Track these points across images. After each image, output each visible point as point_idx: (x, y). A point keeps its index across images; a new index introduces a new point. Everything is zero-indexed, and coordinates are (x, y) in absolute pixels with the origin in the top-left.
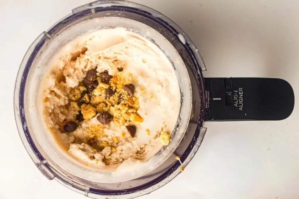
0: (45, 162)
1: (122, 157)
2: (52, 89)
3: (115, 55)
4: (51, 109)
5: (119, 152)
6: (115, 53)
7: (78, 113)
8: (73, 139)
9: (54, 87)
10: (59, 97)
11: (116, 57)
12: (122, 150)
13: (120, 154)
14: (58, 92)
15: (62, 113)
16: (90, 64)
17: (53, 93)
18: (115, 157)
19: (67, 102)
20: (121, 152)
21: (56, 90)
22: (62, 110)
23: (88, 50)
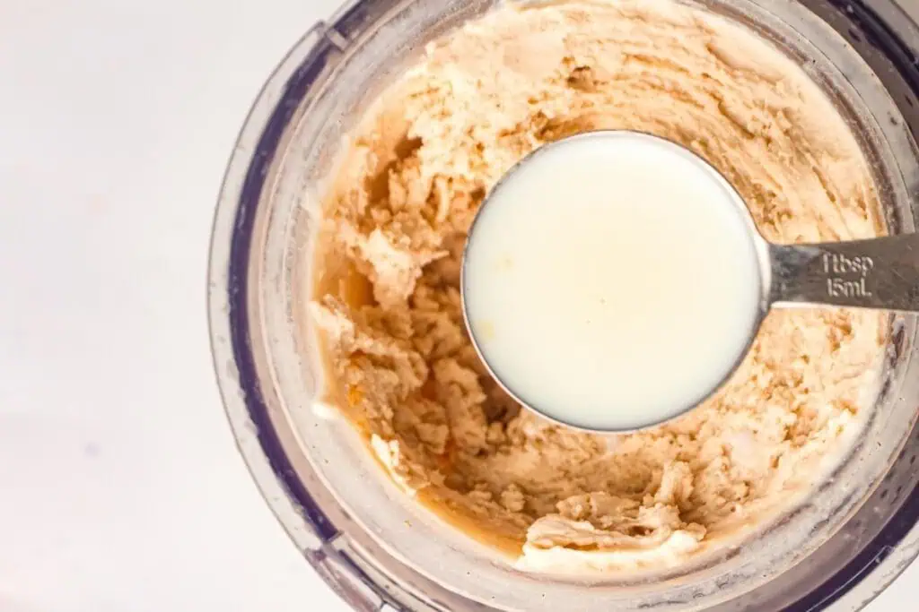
0: (338, 544)
1: (739, 474)
2: (351, 345)
3: (535, 109)
4: (384, 423)
5: (718, 462)
6: (532, 101)
7: (481, 397)
8: (519, 495)
9: (356, 337)
10: (388, 364)
11: (540, 115)
12: (725, 453)
13: (726, 468)
14: (379, 347)
15: (424, 419)
16: (449, 189)
17: (360, 361)
18: (713, 489)
19: (424, 369)
20: (725, 460)
21: (366, 343)
22: (422, 409)
23: (424, 141)
